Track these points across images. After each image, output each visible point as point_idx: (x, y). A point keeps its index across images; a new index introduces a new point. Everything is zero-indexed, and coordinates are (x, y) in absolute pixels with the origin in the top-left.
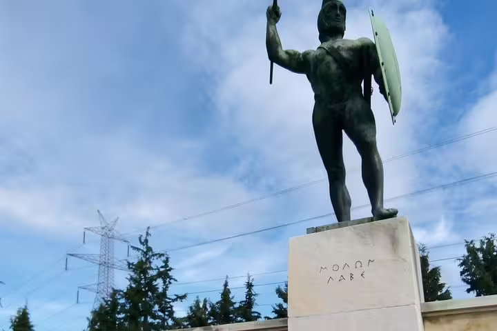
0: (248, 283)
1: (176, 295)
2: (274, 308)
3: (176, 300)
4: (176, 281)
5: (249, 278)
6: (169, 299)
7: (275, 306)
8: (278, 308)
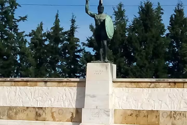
0: (72, 19)
1: (20, 17)
2: (88, 39)
3: (20, 20)
4: (20, 6)
5: (73, 16)
6: (15, 19)
7: (88, 38)
8: (90, 39)
